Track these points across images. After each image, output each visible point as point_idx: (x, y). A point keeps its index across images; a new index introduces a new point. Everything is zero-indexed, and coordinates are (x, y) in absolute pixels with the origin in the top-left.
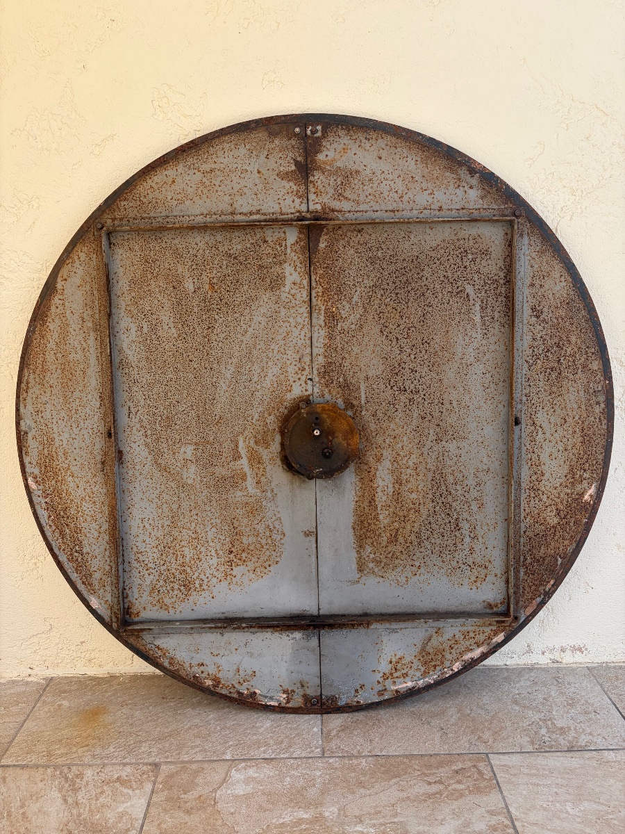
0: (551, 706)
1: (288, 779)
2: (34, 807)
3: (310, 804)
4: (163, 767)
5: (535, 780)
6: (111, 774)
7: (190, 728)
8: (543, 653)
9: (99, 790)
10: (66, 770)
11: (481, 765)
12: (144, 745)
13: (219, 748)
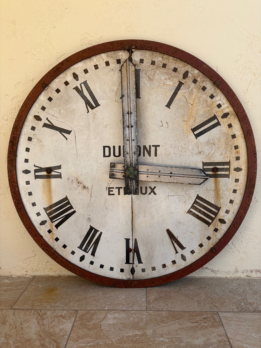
0: (246, 294)
1: (132, 318)
2: (26, 325)
3: (141, 328)
4: (79, 312)
5: (238, 323)
6: (58, 313)
7: (91, 297)
8: (243, 273)
9: (53, 320)
10: (39, 311)
11: (215, 316)
12: (72, 303)
13: (103, 305)
